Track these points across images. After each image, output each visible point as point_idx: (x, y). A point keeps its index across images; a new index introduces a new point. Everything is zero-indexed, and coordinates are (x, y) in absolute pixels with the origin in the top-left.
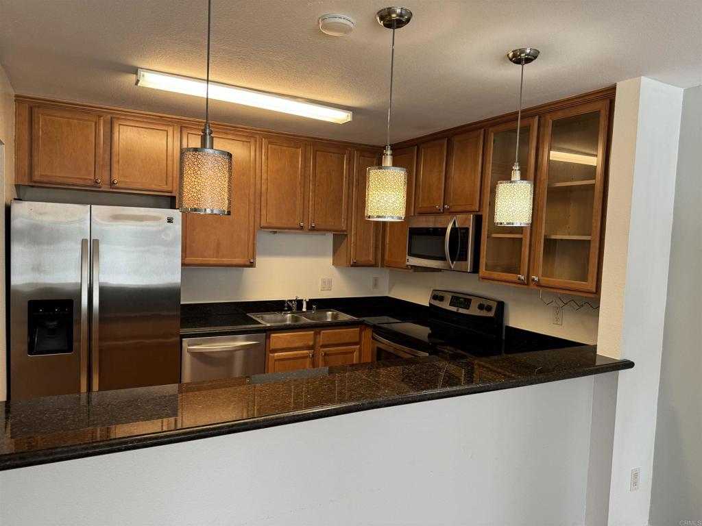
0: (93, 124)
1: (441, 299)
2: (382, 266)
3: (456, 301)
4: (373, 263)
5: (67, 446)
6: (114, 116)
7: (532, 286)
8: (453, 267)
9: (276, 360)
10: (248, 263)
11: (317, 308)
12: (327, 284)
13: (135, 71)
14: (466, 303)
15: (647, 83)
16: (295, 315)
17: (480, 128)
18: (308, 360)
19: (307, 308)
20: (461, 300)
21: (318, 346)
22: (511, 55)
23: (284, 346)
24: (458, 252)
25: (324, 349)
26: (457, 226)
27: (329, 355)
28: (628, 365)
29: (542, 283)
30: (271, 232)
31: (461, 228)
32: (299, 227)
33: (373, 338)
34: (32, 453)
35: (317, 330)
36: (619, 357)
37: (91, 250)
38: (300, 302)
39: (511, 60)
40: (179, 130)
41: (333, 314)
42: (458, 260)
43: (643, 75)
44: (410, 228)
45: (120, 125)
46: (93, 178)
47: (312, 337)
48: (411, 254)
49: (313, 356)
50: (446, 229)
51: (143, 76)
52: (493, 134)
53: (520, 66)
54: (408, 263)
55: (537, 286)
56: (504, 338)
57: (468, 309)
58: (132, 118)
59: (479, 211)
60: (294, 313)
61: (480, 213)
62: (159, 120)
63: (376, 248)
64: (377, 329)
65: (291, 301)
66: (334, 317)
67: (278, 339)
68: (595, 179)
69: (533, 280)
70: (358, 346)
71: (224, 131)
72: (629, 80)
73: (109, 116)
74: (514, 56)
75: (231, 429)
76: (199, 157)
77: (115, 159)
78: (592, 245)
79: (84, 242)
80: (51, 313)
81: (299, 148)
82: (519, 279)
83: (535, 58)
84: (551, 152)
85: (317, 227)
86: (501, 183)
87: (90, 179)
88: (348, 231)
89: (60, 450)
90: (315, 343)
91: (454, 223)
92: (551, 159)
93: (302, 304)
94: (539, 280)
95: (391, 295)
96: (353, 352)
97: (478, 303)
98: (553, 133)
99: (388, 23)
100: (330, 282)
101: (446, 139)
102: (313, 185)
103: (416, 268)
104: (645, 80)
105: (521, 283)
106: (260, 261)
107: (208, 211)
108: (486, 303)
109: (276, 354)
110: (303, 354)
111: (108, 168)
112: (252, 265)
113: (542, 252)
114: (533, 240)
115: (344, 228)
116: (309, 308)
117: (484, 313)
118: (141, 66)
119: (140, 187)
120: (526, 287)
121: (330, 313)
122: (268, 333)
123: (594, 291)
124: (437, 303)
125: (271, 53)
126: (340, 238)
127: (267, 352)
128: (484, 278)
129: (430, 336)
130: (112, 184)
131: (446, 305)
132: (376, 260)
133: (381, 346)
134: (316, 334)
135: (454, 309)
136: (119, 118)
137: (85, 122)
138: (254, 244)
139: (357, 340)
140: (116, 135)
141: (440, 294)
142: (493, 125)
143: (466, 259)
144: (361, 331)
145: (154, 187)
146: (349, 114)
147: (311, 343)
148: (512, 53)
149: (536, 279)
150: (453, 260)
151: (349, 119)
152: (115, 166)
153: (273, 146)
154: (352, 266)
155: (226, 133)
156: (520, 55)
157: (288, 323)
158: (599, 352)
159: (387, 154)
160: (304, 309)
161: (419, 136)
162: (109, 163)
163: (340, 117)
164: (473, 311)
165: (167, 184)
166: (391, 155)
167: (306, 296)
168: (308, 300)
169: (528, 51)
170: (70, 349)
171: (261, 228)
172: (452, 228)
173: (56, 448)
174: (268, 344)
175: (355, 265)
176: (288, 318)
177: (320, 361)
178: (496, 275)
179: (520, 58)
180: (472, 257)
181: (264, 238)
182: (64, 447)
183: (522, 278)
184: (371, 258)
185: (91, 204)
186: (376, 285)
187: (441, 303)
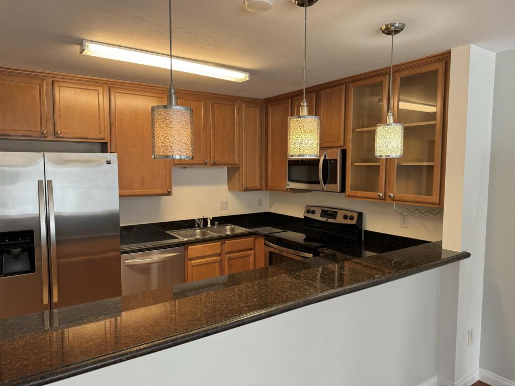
0: (38, 86)
1: (313, 212)
2: (266, 189)
3: (324, 213)
4: (259, 187)
5: (79, 363)
6: (54, 79)
7: (389, 201)
8: (325, 188)
9: (193, 266)
10: (167, 192)
11: (219, 224)
12: (224, 205)
13: (81, 42)
14: (334, 215)
15: (475, 49)
16: (203, 230)
17: (343, 84)
18: (217, 264)
19: (211, 224)
20: (329, 213)
21: (224, 253)
22: (384, 28)
23: (199, 256)
24: (329, 177)
25: (228, 255)
26: (327, 158)
27: (233, 259)
28: (466, 255)
29: (396, 198)
30: (181, 167)
31: (330, 160)
32: (204, 163)
33: (265, 244)
34: (50, 372)
35: (223, 241)
36: (459, 250)
37: (45, 189)
38: (205, 220)
39: (383, 32)
40: (107, 90)
41: (231, 228)
42: (328, 184)
43: (472, 43)
44: (289, 161)
45: (60, 86)
46: (40, 130)
47: (219, 246)
48: (290, 180)
49: (220, 261)
50: (319, 160)
51: (88, 46)
52: (353, 88)
53: (391, 36)
54: (288, 187)
55: (393, 200)
56: (363, 239)
57: (335, 219)
58: (69, 81)
59: (344, 146)
60: (202, 229)
61: (344, 148)
62: (91, 82)
63: (261, 176)
64: (268, 238)
65: (199, 219)
66: (232, 230)
67: (193, 250)
68: (435, 120)
69: (390, 196)
70: (253, 251)
71: (142, 89)
72: (461, 47)
73: (51, 80)
74: (386, 29)
75: (206, 333)
76: (170, 112)
77: (57, 114)
78: (435, 169)
79: (40, 182)
80: (16, 242)
81: (201, 102)
82: (379, 196)
83: (402, 30)
84: (400, 103)
85: (217, 163)
86: (379, 126)
87: (38, 131)
88: (240, 164)
89: (73, 366)
90: (221, 251)
91: (325, 156)
92: (400, 107)
93: (207, 221)
94: (394, 196)
95: (272, 211)
96: (250, 256)
97: (343, 214)
98: (401, 87)
99: (301, 3)
100: (226, 203)
101: (315, 92)
102: (212, 130)
103: (293, 190)
104: (473, 46)
105: (380, 198)
106: (175, 190)
107: (178, 157)
108: (349, 214)
109: (193, 262)
110: (214, 260)
111: (52, 122)
112: (169, 194)
113: (396, 175)
114: (388, 167)
115: (237, 162)
116: (212, 224)
117: (348, 222)
118: (85, 39)
119: (78, 136)
120: (383, 201)
121: (229, 227)
122: (186, 246)
123: (438, 203)
124: (310, 216)
125: (198, 27)
126: (233, 170)
127: (187, 260)
128: (349, 196)
129: (305, 240)
130: (56, 134)
131: (317, 216)
132: (261, 186)
133: (271, 250)
134: (222, 244)
135: (324, 219)
136: (58, 81)
137: (31, 85)
138: (170, 178)
139: (252, 246)
140: (57, 95)
141: (312, 209)
142: (353, 82)
143: (336, 183)
144: (254, 240)
145: (90, 136)
146: (247, 75)
147: (219, 251)
148: (385, 27)
149: (392, 195)
150: (325, 183)
151: (247, 79)
152: (57, 120)
153: (182, 101)
154: (244, 191)
155: (145, 92)
156: (390, 28)
157: (198, 237)
158: (443, 247)
159: (304, 106)
160: (209, 225)
161: (292, 91)
162: (52, 118)
163: (239, 77)
164: (340, 220)
165: (100, 133)
166: (307, 106)
167: (210, 216)
168: (211, 218)
169: (397, 25)
170: (33, 269)
171: (175, 165)
172: (324, 160)
173: (70, 365)
174: (186, 254)
175: (246, 190)
176: (198, 233)
177: (226, 264)
178: (359, 193)
179: (389, 31)
180: (341, 180)
181: (177, 172)
182: (75, 364)
183: (381, 195)
184: (257, 184)
185: (44, 151)
186: (260, 204)
187: (313, 215)
